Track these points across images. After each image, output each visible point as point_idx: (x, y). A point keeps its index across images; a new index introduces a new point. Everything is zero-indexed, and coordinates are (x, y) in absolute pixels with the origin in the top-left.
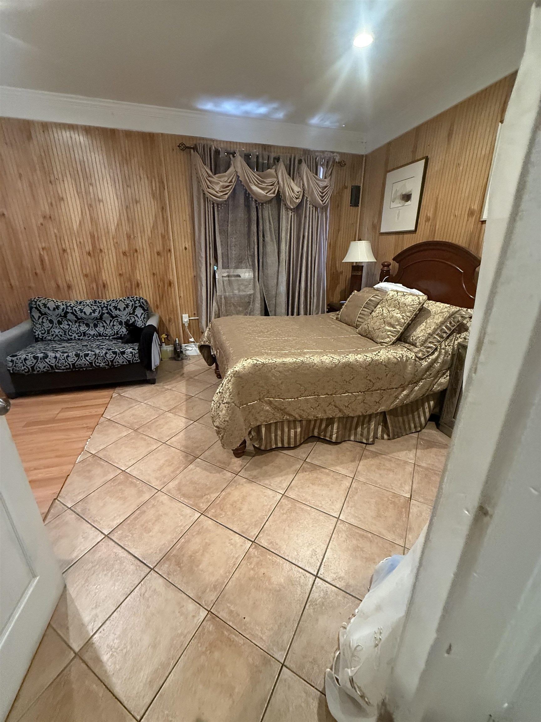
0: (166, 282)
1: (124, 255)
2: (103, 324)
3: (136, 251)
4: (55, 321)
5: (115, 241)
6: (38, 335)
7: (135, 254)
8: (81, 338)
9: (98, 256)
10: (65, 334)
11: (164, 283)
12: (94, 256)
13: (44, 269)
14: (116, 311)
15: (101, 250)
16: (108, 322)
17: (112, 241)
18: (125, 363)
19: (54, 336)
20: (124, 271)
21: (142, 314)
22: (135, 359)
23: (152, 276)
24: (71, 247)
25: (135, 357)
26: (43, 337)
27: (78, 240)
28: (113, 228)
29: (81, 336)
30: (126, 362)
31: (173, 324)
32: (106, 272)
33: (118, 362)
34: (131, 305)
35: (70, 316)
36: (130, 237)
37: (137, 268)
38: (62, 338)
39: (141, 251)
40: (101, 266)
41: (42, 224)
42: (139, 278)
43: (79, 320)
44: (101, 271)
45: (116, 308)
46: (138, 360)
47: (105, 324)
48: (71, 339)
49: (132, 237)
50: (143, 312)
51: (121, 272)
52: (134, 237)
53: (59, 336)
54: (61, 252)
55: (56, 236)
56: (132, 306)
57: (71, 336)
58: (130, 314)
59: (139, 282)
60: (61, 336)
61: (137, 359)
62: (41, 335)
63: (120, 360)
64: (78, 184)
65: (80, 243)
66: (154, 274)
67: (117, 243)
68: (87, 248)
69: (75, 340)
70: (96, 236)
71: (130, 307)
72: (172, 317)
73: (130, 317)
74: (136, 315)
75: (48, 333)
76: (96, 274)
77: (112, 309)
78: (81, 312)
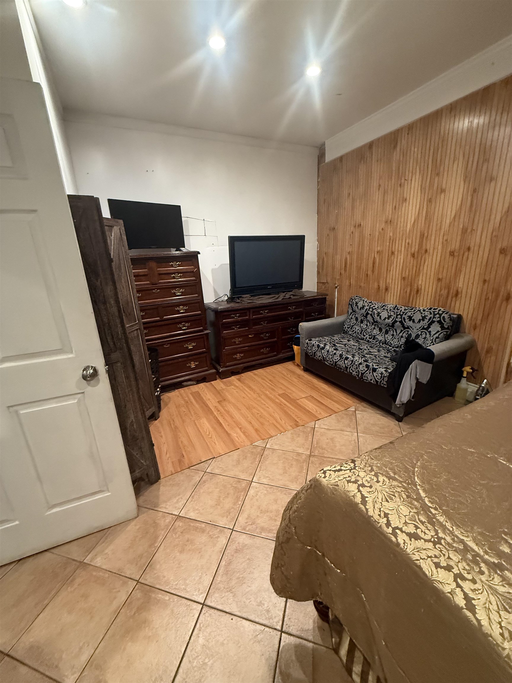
0: (501, 294)
1: (450, 255)
2: (393, 332)
3: (469, 249)
4: (359, 320)
5: (445, 238)
6: (346, 328)
7: (466, 254)
8: (371, 340)
9: (422, 257)
10: (361, 333)
11: (497, 296)
12: (417, 257)
13: (373, 271)
14: (409, 322)
15: (426, 251)
16: (398, 332)
17: (441, 237)
18: (372, 382)
19: (354, 332)
20: (444, 275)
21: (438, 331)
22: (382, 382)
23: (481, 284)
24: (400, 249)
25: (383, 379)
26: (347, 330)
27: (407, 241)
28: (448, 222)
29: (371, 338)
30: (374, 381)
31: (493, 358)
32: (425, 276)
33: (367, 377)
34: (428, 318)
35: (369, 317)
36: (466, 231)
37: (463, 273)
38: (358, 336)
39: (476, 248)
40: (421, 268)
41: (383, 229)
42: (461, 285)
43: (375, 322)
44: (419, 275)
45: (410, 318)
46: (385, 385)
47: (395, 333)
48: (364, 338)
49: (469, 230)
50: (440, 329)
51: (440, 277)
52: (472, 230)
53: (357, 333)
54: (390, 254)
55: (390, 239)
56: (429, 320)
57: (364, 336)
58: (423, 328)
59: (460, 290)
60: (358, 333)
61: (385, 383)
62: (347, 328)
63: (369, 376)
64: (425, 179)
65: (408, 244)
66: (485, 281)
67: (447, 240)
68: (413, 249)
69: (365, 340)
70: (426, 235)
71: (426, 321)
72: (494, 347)
73: (422, 332)
74: (430, 332)
75: (351, 329)
76: (413, 277)
77: (406, 318)
78: (378, 316)
